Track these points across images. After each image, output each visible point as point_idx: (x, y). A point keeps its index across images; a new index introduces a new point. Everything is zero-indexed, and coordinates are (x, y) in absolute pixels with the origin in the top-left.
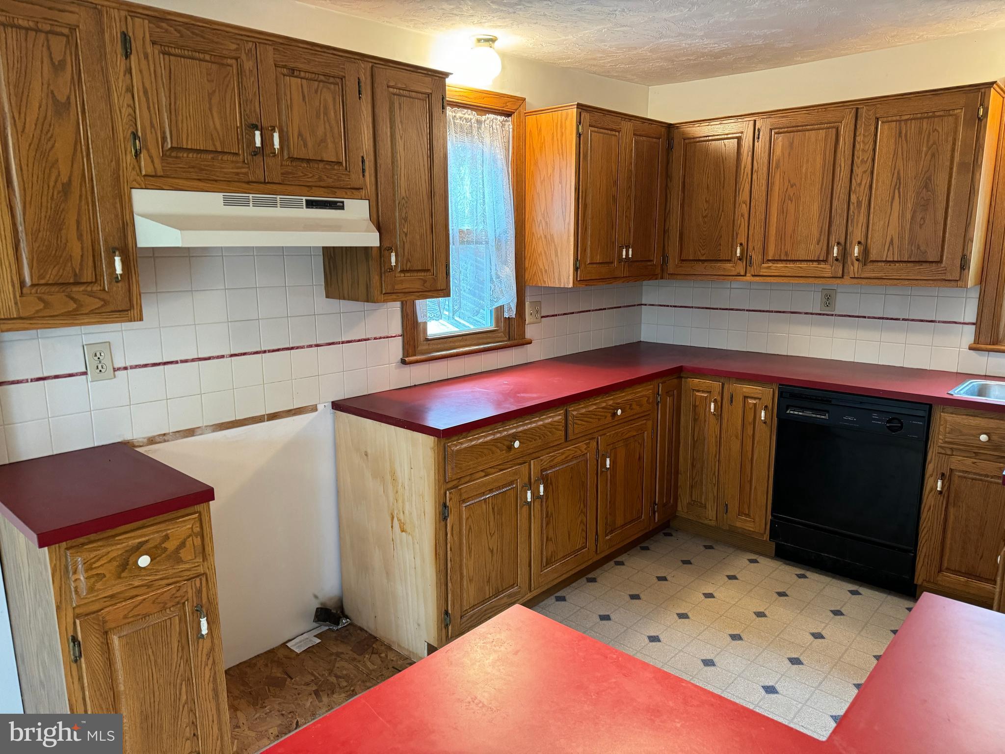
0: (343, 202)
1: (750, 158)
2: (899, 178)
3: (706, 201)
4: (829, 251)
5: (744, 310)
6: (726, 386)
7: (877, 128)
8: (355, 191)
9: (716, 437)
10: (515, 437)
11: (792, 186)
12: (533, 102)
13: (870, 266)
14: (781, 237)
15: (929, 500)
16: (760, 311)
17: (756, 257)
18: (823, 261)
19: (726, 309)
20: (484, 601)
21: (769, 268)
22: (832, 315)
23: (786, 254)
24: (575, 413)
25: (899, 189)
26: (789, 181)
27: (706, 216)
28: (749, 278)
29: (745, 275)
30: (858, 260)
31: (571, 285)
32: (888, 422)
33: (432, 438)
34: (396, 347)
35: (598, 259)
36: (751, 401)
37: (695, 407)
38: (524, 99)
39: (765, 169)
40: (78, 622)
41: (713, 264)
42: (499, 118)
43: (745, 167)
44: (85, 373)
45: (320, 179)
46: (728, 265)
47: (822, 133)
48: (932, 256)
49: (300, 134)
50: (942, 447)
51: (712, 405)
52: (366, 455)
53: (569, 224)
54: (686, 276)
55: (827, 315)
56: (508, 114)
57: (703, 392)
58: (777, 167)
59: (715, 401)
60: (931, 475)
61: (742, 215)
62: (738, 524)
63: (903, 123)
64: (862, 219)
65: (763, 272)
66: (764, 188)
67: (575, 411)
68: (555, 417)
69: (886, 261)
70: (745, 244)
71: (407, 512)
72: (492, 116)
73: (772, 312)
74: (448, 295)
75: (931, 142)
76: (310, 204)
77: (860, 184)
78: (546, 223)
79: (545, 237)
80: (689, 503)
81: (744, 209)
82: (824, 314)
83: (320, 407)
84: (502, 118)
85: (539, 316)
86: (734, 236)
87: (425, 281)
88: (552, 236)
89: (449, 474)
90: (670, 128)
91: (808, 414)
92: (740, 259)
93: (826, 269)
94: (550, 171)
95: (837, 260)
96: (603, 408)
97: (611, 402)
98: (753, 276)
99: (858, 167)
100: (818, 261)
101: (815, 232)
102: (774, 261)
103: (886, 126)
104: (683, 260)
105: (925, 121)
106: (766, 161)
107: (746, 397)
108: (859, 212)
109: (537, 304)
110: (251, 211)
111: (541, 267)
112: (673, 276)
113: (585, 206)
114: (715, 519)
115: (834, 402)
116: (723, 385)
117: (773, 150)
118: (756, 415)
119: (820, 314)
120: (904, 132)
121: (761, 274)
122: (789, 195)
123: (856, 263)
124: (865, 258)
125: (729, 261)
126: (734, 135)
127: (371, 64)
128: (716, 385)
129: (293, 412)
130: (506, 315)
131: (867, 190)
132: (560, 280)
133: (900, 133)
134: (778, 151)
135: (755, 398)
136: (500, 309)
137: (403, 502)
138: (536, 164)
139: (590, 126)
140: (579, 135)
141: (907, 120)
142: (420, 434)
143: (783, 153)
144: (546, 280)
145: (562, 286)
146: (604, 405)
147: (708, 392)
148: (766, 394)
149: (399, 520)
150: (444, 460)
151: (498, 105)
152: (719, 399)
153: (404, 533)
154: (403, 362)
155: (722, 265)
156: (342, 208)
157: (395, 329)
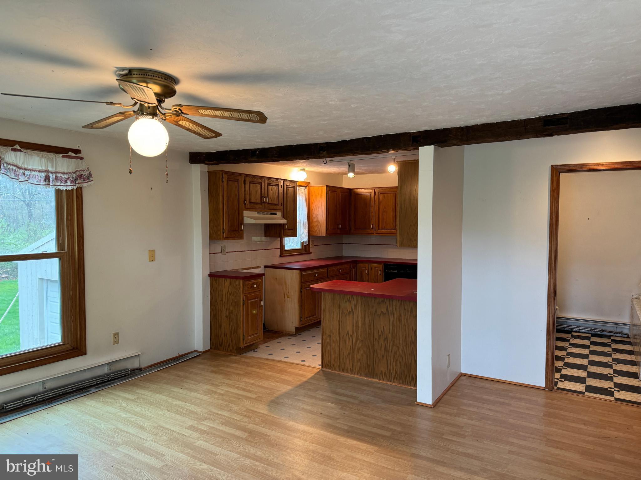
1: (373, 200)
4: (396, 226)
6: (370, 265)
8: (279, 210)
10: (316, 273)
12: (312, 184)
14: (383, 222)
17: (377, 228)
19: (369, 244)
20: (309, 317)
23: (385, 227)
24: (329, 269)
26: (384, 207)
28: (375, 234)
31: (325, 235)
33: (298, 271)
34: (278, 252)
35: (332, 228)
36: (376, 269)
37: (361, 272)
38: (310, 182)
39: (378, 203)
40: (245, 297)
41: (365, 230)
42: (303, 188)
43: (372, 202)
44: (221, 253)
45: (274, 208)
46: (369, 230)
47: (392, 194)
49: (271, 198)
51: (366, 271)
52: (276, 279)
53: (324, 218)
54: (356, 234)
56: (306, 187)
57: (364, 267)
58: (381, 202)
59: (367, 270)
61: (372, 216)
65: (379, 232)
66: (378, 208)
67: (330, 269)
68: (324, 270)
70: (373, 224)
71: (289, 292)
72: (302, 188)
73: (382, 245)
74: (296, 236)
76: (272, 214)
78: (317, 217)
79: (317, 221)
81: (373, 214)
83: (262, 267)
84: (304, 188)
85: (313, 245)
86: (370, 222)
87: (292, 233)
88: (319, 221)
89: (302, 281)
90: (350, 190)
91: (392, 271)
92: (372, 228)
93: (395, 231)
94: (318, 203)
96: (337, 269)
97: (338, 268)
100: (393, 229)
102: (381, 229)
104: (356, 229)
106: (378, 201)
107: (375, 268)
109: (313, 241)
110: (262, 216)
111: (315, 230)
113: (328, 212)
116: (369, 265)
118: (378, 272)
122: (384, 211)
125: (369, 229)
126: (369, 193)
127: (283, 181)
128: (367, 265)
129: (257, 267)
130: (305, 244)
132: (321, 234)
134: (381, 198)
135: (378, 268)
136: (303, 243)
137: (288, 290)
138: (314, 200)
139: (329, 191)
140: (326, 194)
144: (317, 234)
145: (322, 235)
146: (336, 268)
148: (381, 266)
149: (287, 295)
150: (302, 276)
151: (304, 184)
152: (368, 269)
153: (288, 299)
154: (280, 256)
155: (367, 230)
156: (277, 214)
157: (279, 246)
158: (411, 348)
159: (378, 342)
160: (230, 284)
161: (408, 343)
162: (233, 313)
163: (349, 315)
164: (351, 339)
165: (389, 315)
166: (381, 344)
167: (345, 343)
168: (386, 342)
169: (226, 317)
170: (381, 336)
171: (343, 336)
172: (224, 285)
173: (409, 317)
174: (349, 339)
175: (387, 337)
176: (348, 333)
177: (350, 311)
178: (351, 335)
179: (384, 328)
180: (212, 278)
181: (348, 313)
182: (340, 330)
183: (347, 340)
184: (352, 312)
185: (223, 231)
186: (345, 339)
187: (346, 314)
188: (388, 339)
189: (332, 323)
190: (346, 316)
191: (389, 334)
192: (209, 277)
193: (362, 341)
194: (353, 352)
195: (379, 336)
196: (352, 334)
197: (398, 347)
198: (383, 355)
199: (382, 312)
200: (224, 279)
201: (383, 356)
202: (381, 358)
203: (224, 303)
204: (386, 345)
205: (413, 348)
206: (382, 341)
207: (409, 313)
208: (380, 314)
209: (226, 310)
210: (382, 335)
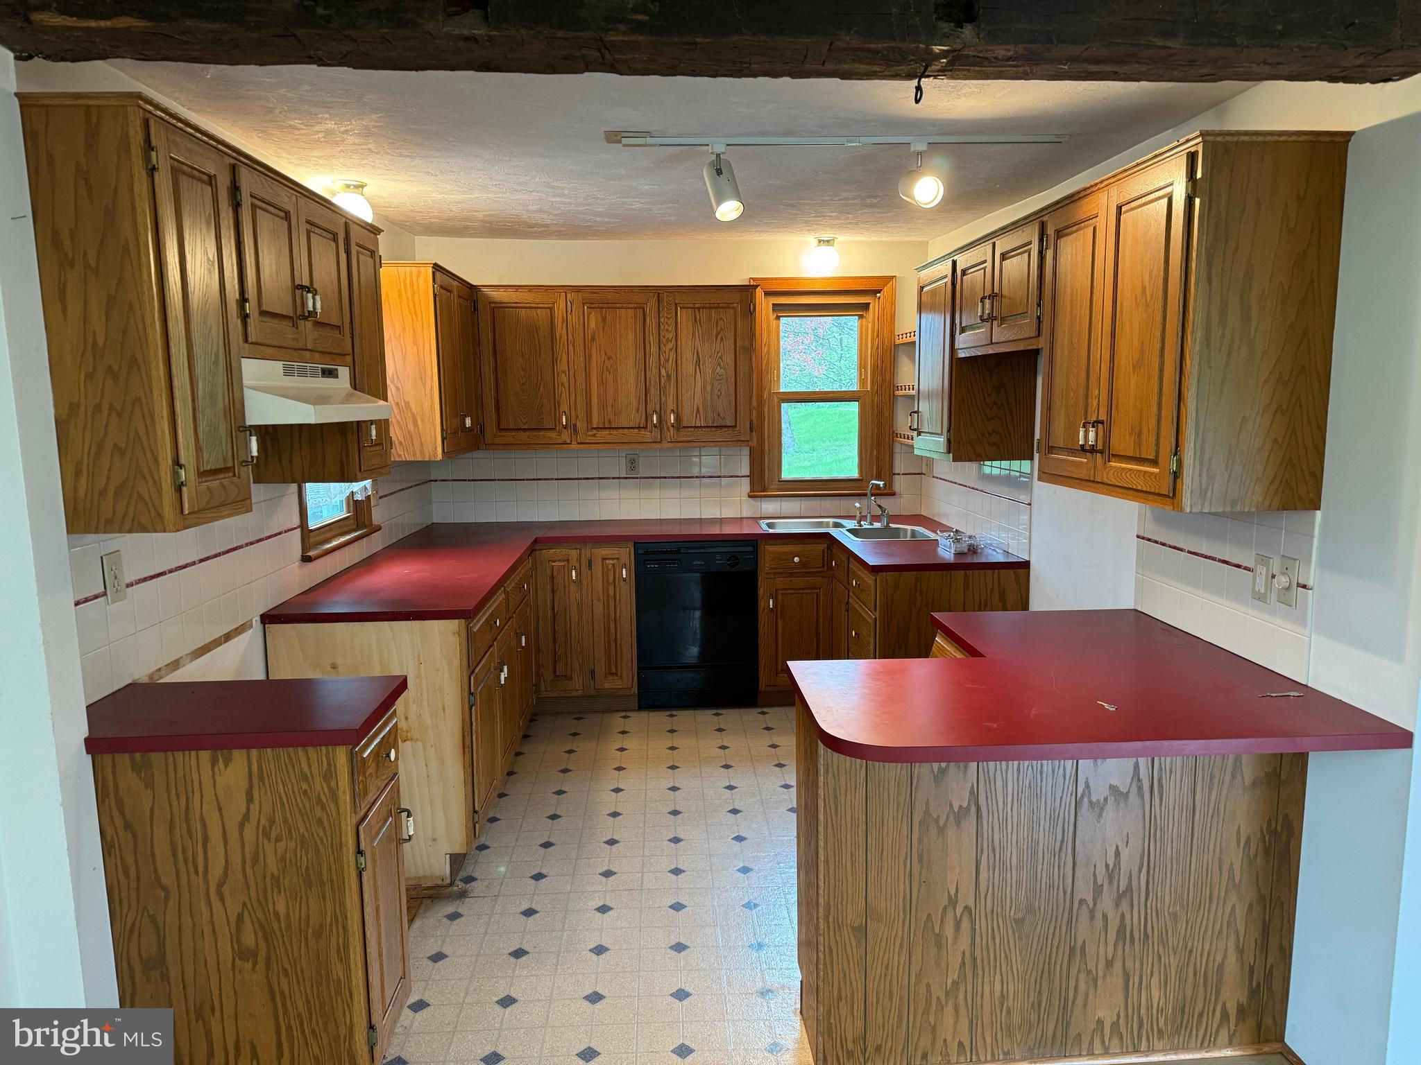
0: (337, 370)
1: (564, 329)
2: (698, 357)
3: (522, 369)
4: (648, 418)
5: (552, 479)
6: (582, 552)
7: (676, 313)
9: (578, 604)
10: (494, 616)
11: (609, 359)
13: (683, 432)
14: (603, 405)
15: (763, 619)
16: (569, 479)
17: (583, 426)
18: (643, 428)
19: (534, 480)
21: (594, 435)
22: (637, 478)
23: (609, 422)
24: (508, 590)
25: (699, 366)
26: (606, 354)
27: (524, 384)
28: (574, 446)
29: (570, 444)
30: (673, 426)
31: (439, 456)
32: (729, 560)
33: (456, 622)
34: (296, 543)
35: (453, 430)
36: (610, 562)
37: (552, 577)
39: (581, 340)
41: (536, 433)
43: (560, 338)
44: (105, 594)
46: (553, 435)
47: (631, 312)
48: (730, 422)
50: (767, 573)
51: (574, 573)
54: (507, 446)
55: (633, 478)
57: (560, 561)
59: (574, 568)
60: (762, 598)
62: (607, 686)
63: (697, 310)
64: (673, 390)
65: (589, 439)
66: (581, 359)
67: (507, 588)
69: (695, 427)
70: (569, 413)
71: (412, 716)
73: (581, 479)
75: (719, 329)
76: (322, 373)
77: (668, 360)
80: (553, 680)
81: (564, 378)
82: (629, 478)
83: (254, 622)
86: (556, 404)
90: (475, 288)
92: (567, 427)
93: (647, 435)
95: (655, 427)
96: (516, 584)
98: (579, 443)
99: (665, 345)
100: (639, 428)
101: (634, 402)
102: (598, 428)
103: (684, 311)
104: (501, 430)
105: (713, 310)
106: (581, 332)
107: (604, 559)
108: (670, 384)
110: (298, 383)
111: (394, 438)
112: (492, 446)
113: (444, 370)
114: (581, 688)
115: (682, 551)
117: (588, 323)
118: (616, 572)
119: (626, 478)
120: (698, 318)
121: (587, 441)
122: (607, 367)
123: (672, 429)
124: (679, 426)
125: (557, 429)
126: (546, 306)
127: (344, 219)
129: (239, 630)
130: (358, 497)
131: (674, 366)
132: (431, 452)
133: (696, 319)
134: (592, 326)
135: (613, 559)
139: (441, 287)
141: (699, 308)
142: (436, 622)
143: (597, 327)
144: (402, 453)
145: (432, 459)
146: (516, 580)
147: (564, 561)
148: (626, 554)
150: (468, 642)
152: (578, 566)
153: (407, 742)
154: (306, 559)
155: (549, 434)
156: (337, 377)
157: (296, 521)
158: (1228, 909)
159: (1092, 913)
160: (261, 778)
161: (1216, 892)
162: (289, 927)
163: (958, 823)
164: (966, 924)
165: (1141, 795)
166: (1105, 917)
167: (939, 945)
168: (1124, 906)
169: (243, 953)
170: (1105, 888)
171: (929, 916)
172: (208, 789)
173: (1224, 792)
174: (958, 924)
175: (1129, 887)
176: (953, 902)
177: (960, 807)
178: (967, 908)
179: (1117, 853)
180: (107, 759)
181: (952, 817)
182: (914, 896)
183: (949, 931)
184: (973, 809)
185: (176, 475)
186: (937, 931)
187: (942, 823)
188: (1135, 894)
189: (872, 873)
190: (941, 830)
191: (1140, 871)
192: (90, 756)
193: (1020, 922)
194: (975, 974)
195: (1098, 890)
196: (971, 904)
197: (1174, 916)
198: (1110, 958)
199: (1113, 789)
200: (205, 755)
201: (1109, 964)
202: (1101, 973)
203: (220, 885)
204: (1123, 915)
205: (1233, 907)
206: (1106, 903)
207: (1228, 778)
208: (1106, 799)
209: (240, 918)
210: (1111, 882)
